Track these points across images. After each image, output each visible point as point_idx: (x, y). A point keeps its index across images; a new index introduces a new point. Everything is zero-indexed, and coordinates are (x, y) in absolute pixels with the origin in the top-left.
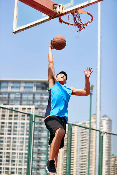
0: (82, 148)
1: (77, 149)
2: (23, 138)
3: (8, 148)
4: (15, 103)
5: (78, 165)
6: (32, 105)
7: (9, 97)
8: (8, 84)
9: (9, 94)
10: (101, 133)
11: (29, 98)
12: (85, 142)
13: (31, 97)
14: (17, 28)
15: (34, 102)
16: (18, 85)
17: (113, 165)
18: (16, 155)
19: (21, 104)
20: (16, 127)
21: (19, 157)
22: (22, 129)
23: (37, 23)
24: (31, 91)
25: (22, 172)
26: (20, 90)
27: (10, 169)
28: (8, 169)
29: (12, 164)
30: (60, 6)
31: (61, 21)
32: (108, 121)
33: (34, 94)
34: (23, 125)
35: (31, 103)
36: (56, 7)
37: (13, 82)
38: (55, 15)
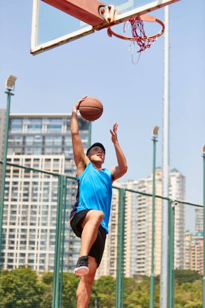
0: (140, 221)
1: (131, 222)
2: (48, 206)
3: (24, 222)
4: (33, 151)
5: (133, 248)
6: (61, 154)
7: (24, 142)
8: (22, 122)
9: (24, 137)
10: (170, 202)
11: (56, 144)
12: (144, 212)
13: (58, 141)
14: (38, 45)
15: (63, 149)
16: (38, 123)
17: (187, 248)
18: (36, 233)
19: (43, 154)
20: (36, 189)
21: (42, 236)
22: (46, 192)
23: (71, 38)
24: (59, 132)
25: (45, 260)
26: (41, 131)
27: (27, 255)
28: (23, 255)
29: (30, 247)
30: (110, 8)
31: (110, 33)
32: (179, 178)
33: (63, 138)
34: (46, 186)
35: (59, 150)
36: (104, 10)
37: (31, 118)
38: (102, 24)
